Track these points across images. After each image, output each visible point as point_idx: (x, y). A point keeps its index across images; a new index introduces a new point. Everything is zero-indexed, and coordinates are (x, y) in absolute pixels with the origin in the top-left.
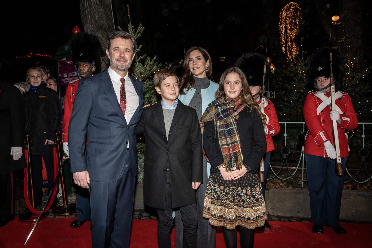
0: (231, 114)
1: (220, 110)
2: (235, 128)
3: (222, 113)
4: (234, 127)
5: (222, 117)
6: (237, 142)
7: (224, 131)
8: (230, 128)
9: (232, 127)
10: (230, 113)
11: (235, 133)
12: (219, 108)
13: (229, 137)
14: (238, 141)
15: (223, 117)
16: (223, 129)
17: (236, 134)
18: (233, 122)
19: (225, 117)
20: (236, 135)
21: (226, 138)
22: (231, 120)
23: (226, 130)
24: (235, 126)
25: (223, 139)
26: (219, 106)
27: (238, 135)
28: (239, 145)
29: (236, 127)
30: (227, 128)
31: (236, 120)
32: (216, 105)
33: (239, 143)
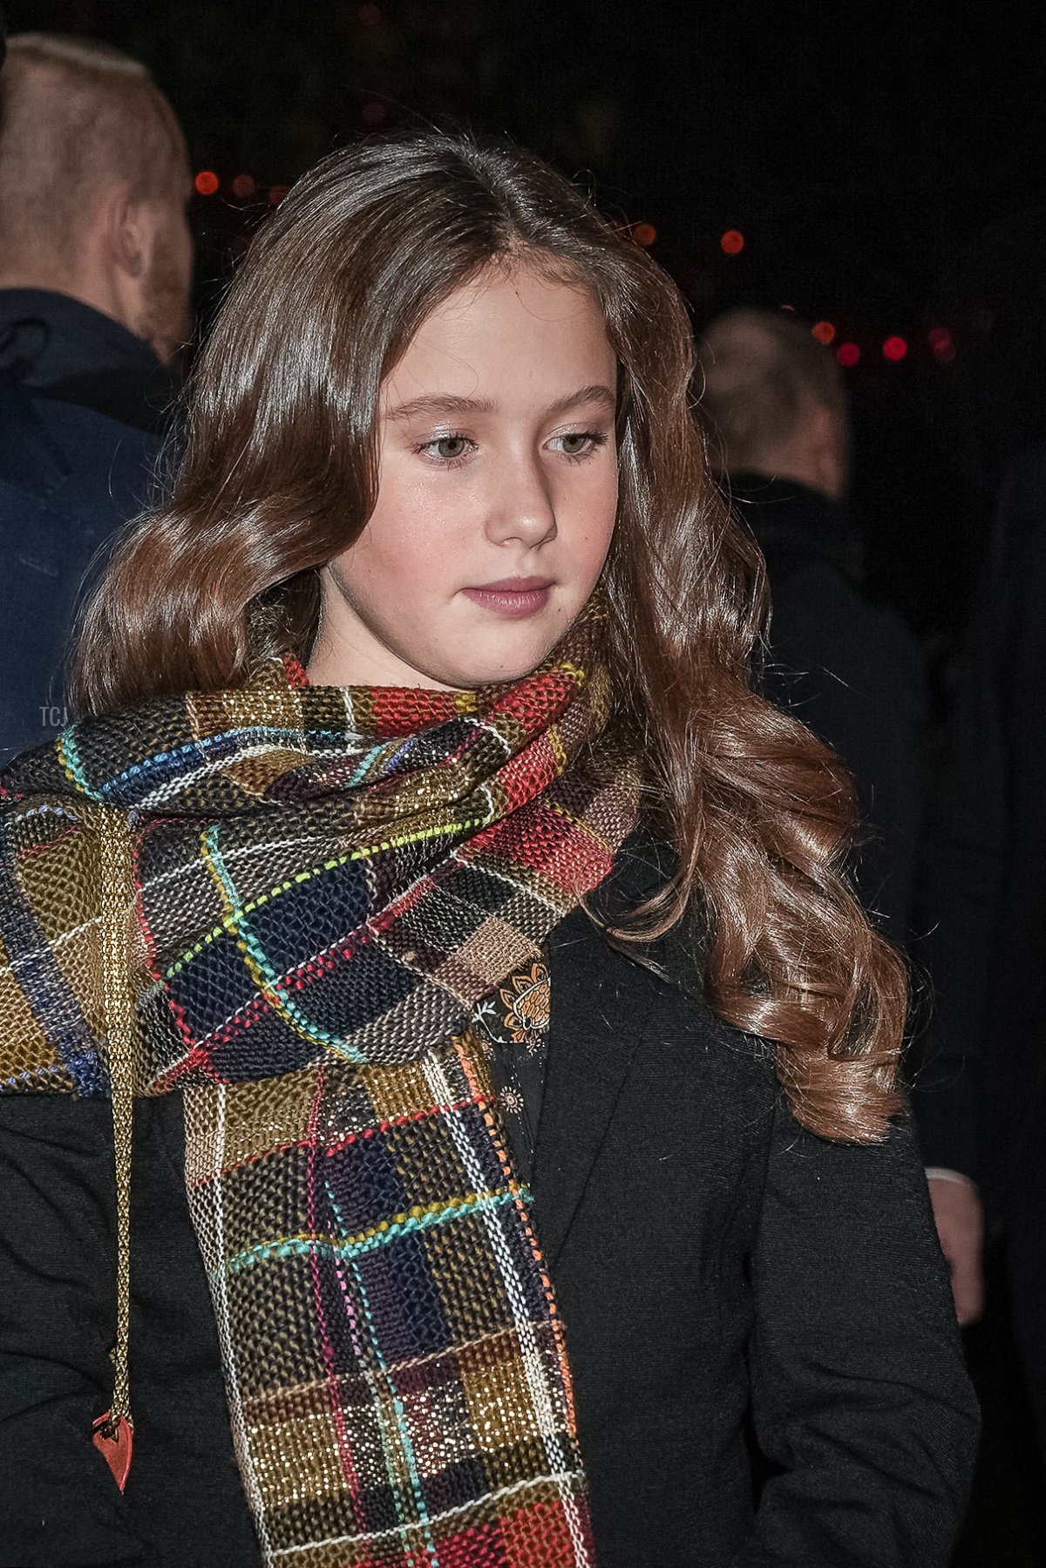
0: (431, 960)
1: (228, 891)
2: (505, 1212)
3: (278, 957)
4: (485, 1202)
5: (271, 1017)
6: (529, 1458)
7: (326, 1264)
8: (417, 1220)
9: (452, 1210)
10: (398, 934)
11: (503, 1315)
12: (214, 859)
13: (406, 1383)
14: (554, 1453)
15: (289, 1011)
16: (304, 1244)
17: (523, 1326)
18: (470, 1118)
19: (340, 1030)
20: (511, 1347)
21: (359, 1394)
22: (434, 1072)
23: (348, 1249)
24: (495, 1182)
25: (311, 1402)
26: (208, 817)
27: (544, 1340)
28: (572, 1515)
29: (517, 1194)
30: (360, 1224)
31: (501, 1070)
32: (152, 799)
33: (560, 1477)
